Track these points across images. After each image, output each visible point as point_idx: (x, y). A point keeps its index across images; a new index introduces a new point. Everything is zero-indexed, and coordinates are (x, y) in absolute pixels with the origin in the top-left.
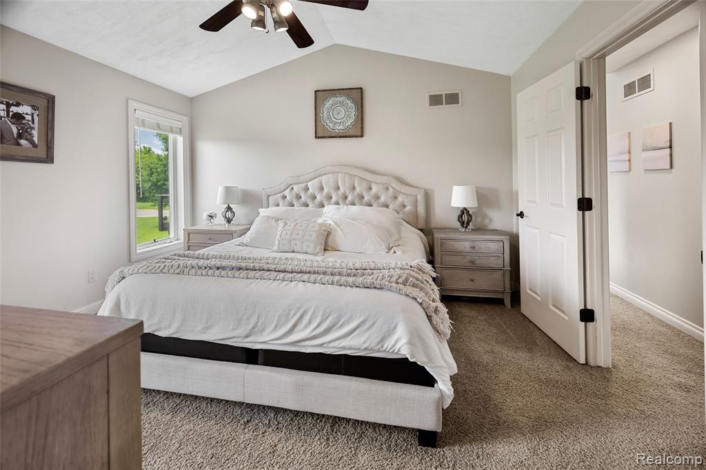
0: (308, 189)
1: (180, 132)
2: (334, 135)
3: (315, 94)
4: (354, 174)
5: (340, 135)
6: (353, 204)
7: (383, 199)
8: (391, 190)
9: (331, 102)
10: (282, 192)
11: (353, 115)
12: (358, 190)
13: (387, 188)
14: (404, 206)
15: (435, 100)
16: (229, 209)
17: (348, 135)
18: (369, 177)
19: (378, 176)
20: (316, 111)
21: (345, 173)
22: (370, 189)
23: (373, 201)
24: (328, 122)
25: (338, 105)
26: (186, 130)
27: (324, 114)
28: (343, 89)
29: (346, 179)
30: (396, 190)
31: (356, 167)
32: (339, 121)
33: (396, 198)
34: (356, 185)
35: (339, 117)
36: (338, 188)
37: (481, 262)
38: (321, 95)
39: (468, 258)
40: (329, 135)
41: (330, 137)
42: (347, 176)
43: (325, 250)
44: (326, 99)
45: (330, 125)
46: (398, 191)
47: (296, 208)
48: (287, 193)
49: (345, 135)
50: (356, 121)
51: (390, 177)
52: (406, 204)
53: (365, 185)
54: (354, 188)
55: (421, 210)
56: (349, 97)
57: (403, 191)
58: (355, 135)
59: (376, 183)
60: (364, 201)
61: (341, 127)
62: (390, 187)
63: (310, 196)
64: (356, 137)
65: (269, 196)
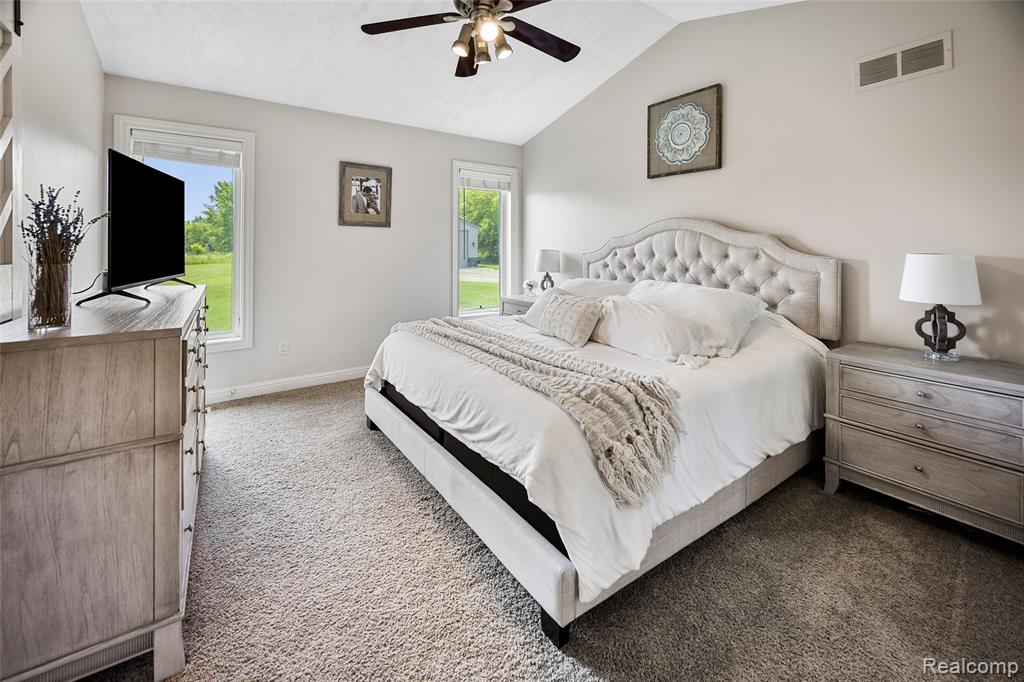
0: (635, 255)
1: (509, 187)
2: (673, 170)
3: (649, 111)
4: (700, 231)
5: (685, 168)
6: (673, 279)
7: (747, 275)
8: (763, 259)
9: (670, 118)
10: (604, 258)
11: (702, 133)
12: (705, 258)
13: (757, 256)
14: (790, 291)
15: (876, 71)
16: (547, 277)
17: (694, 167)
18: (724, 236)
19: (740, 234)
20: (649, 137)
21: (686, 230)
22: (726, 256)
23: (729, 279)
24: (665, 151)
25: (681, 121)
26: (515, 185)
27: (660, 139)
28: (688, 94)
29: (686, 240)
30: (773, 259)
31: (701, 220)
32: (680, 147)
33: (773, 274)
34: (701, 251)
35: (683, 140)
36: (675, 255)
37: (948, 435)
38: (656, 112)
39: (911, 419)
40: (667, 171)
41: (668, 175)
42: (688, 234)
43: (591, 340)
44: (663, 116)
45: (668, 155)
46: (778, 262)
47: (618, 282)
48: (608, 260)
49: (689, 168)
50: (708, 142)
51: (762, 237)
52: (793, 286)
53: (716, 250)
54: (699, 255)
55: (828, 302)
56: (697, 105)
57: (787, 262)
58: (706, 165)
59: (735, 246)
60: (714, 277)
61: (685, 156)
62: (761, 252)
63: (636, 266)
64: (707, 169)
65: (589, 264)
